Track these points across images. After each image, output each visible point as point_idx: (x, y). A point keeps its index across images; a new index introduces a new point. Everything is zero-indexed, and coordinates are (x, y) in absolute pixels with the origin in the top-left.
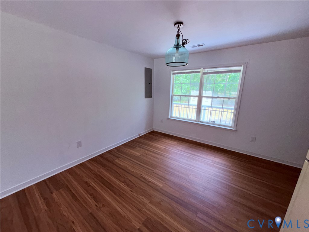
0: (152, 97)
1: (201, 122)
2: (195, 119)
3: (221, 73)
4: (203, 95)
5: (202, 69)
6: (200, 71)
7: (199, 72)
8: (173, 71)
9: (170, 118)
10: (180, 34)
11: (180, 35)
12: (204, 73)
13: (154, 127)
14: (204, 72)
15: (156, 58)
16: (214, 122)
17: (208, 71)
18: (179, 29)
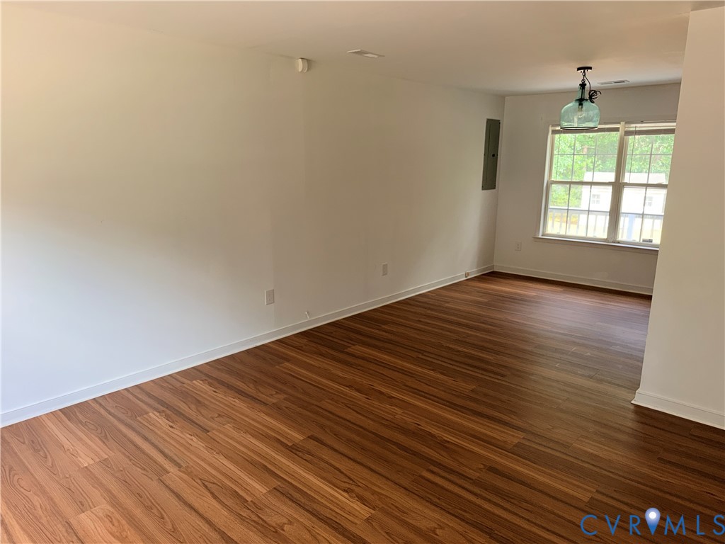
0: (494, 188)
1: (619, 243)
2: (605, 237)
3: (664, 134)
4: (625, 181)
5: (623, 123)
6: (619, 128)
7: (617, 130)
8: (553, 126)
9: (540, 236)
10: (586, 82)
11: (586, 85)
12: (628, 133)
13: (495, 264)
14: (627, 129)
15: (509, 95)
16: (651, 241)
17: (637, 129)
18: (584, 76)
